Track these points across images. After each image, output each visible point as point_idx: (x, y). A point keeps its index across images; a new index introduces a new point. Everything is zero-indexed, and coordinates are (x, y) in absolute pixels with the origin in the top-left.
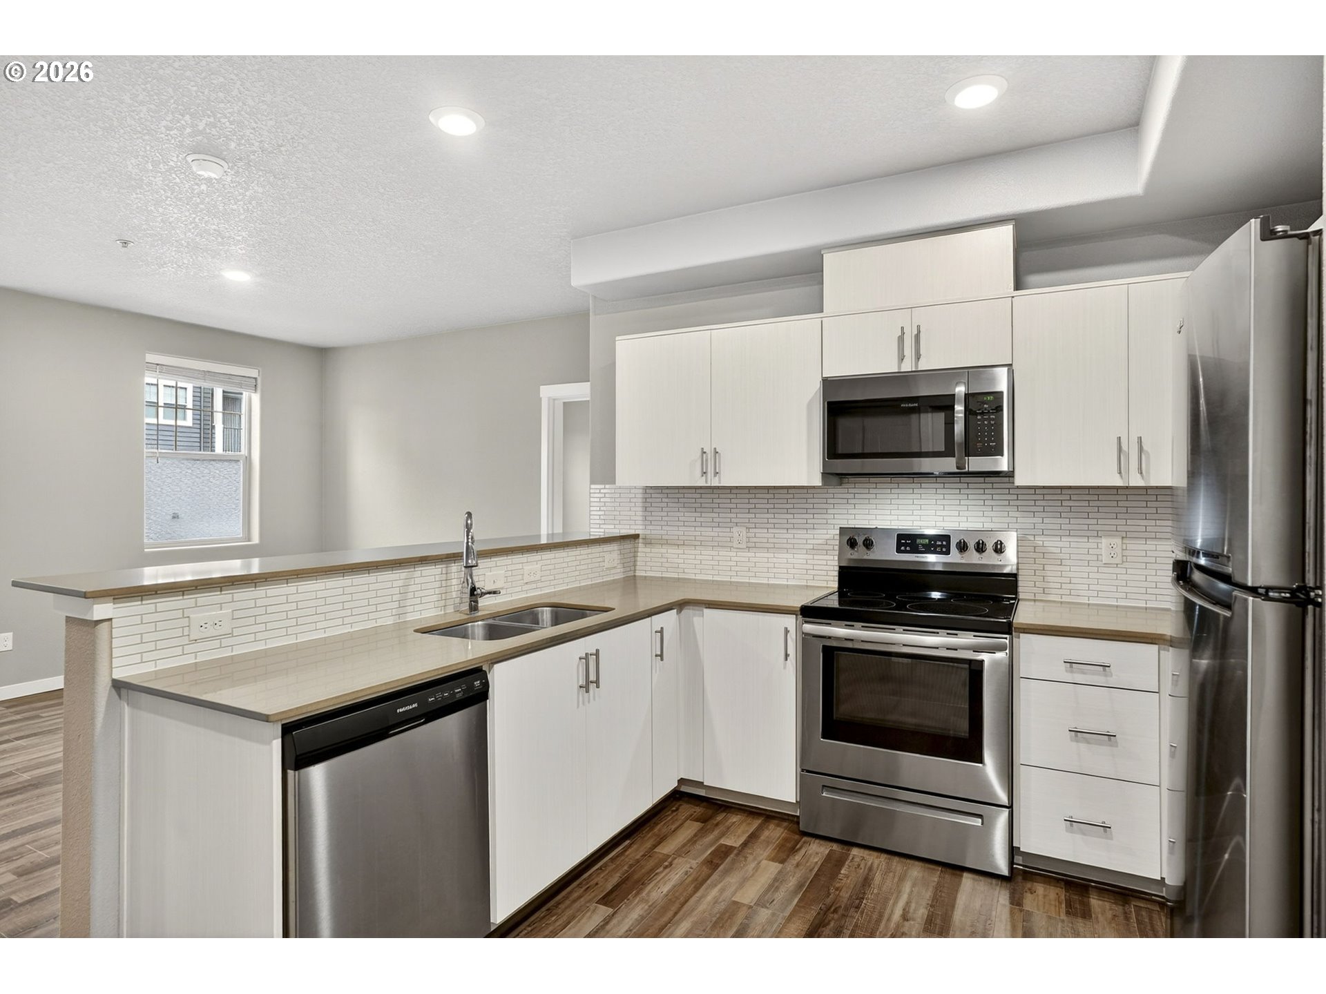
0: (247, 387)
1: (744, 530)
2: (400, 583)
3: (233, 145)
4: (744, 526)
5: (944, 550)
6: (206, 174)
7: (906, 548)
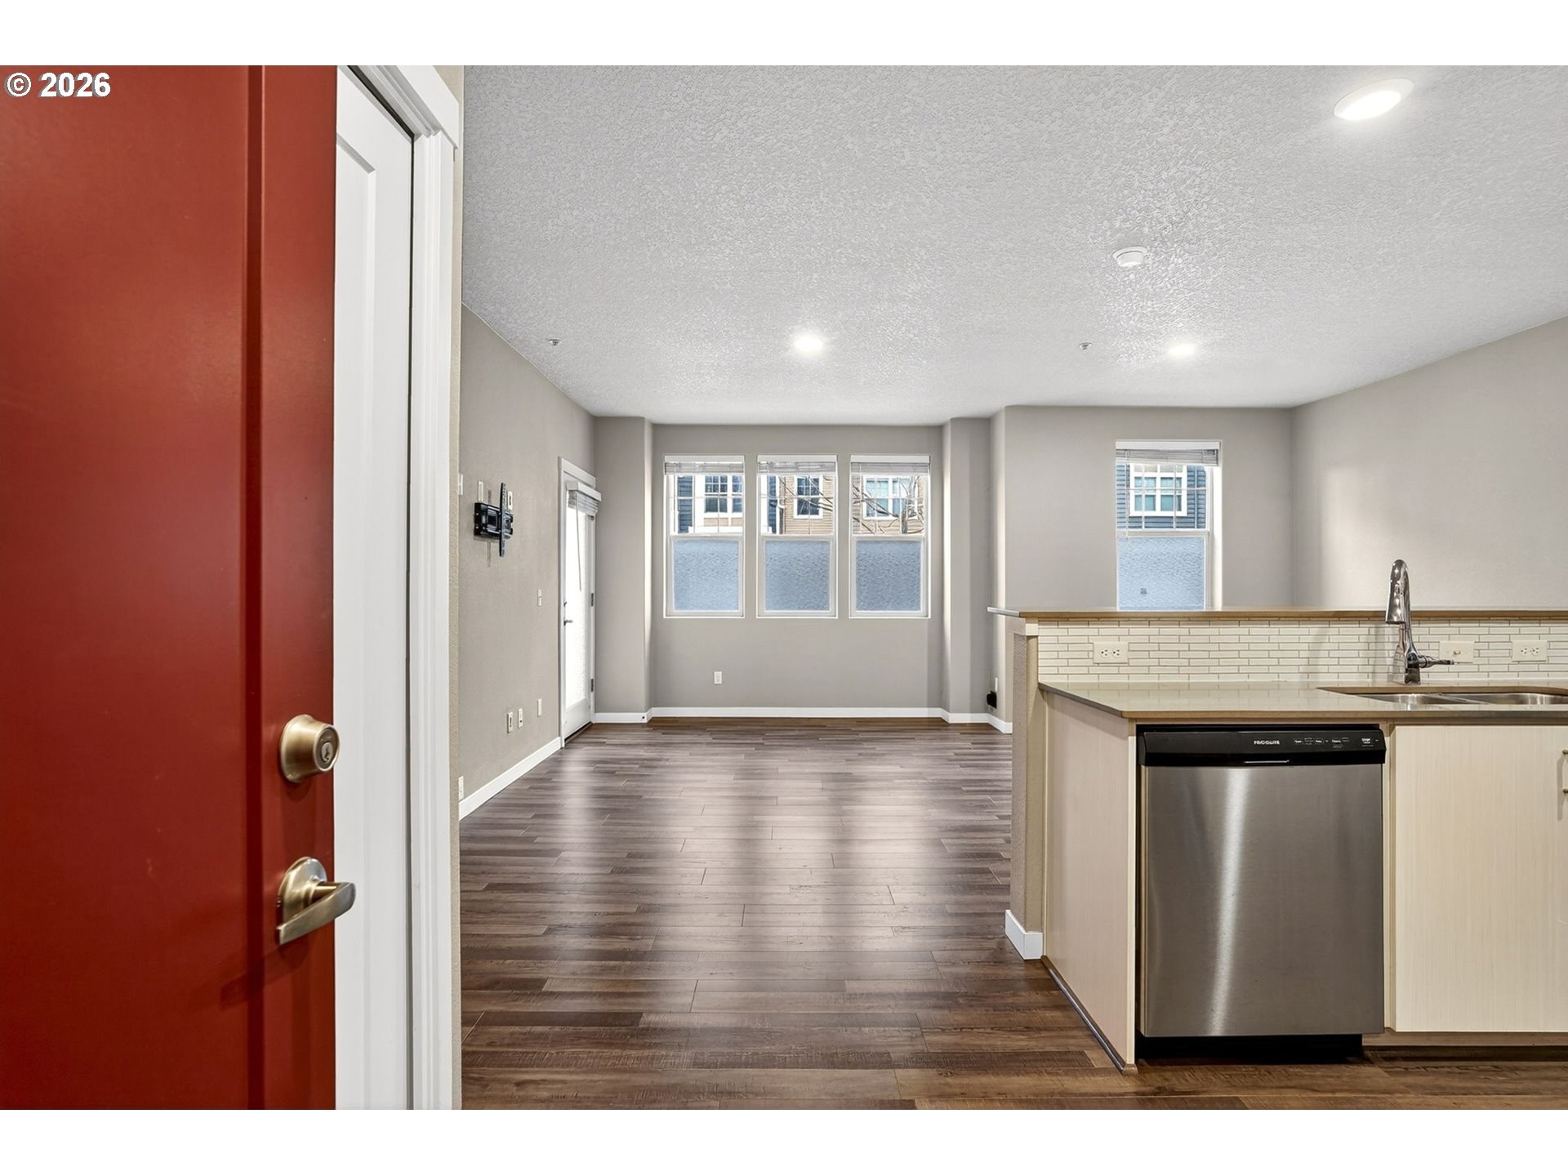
0: (1207, 462)
2: (1310, 639)
3: (1146, 230)
6: (1130, 264)
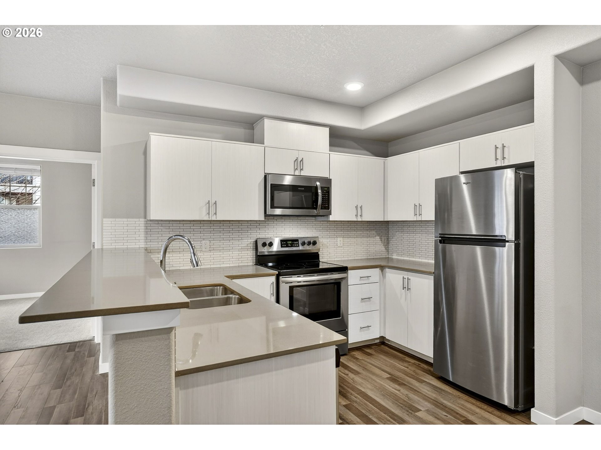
1: (208, 242)
4: (208, 240)
5: (297, 245)
7: (284, 245)
